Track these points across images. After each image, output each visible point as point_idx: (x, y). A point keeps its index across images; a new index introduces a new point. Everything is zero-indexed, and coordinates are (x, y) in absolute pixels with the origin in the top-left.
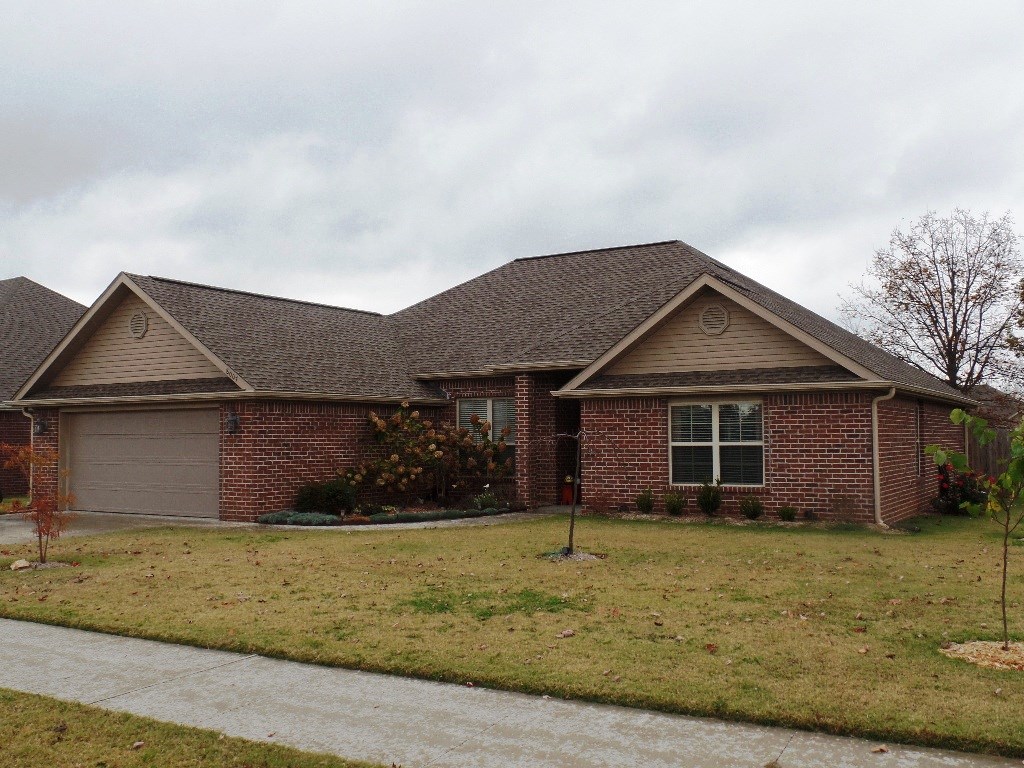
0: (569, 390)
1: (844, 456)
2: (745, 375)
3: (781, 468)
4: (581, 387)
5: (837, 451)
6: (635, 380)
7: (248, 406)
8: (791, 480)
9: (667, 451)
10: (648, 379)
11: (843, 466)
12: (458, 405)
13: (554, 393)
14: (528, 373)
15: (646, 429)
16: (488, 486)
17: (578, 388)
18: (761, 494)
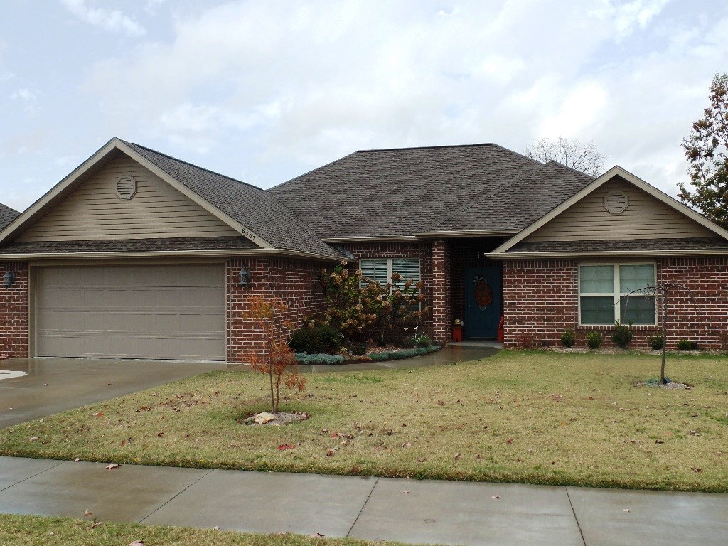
0: (500, 252)
1: (719, 303)
2: (645, 243)
3: (671, 312)
4: (509, 250)
5: (714, 299)
6: (554, 246)
7: (259, 262)
8: (678, 321)
9: (577, 300)
10: (564, 245)
11: (719, 310)
12: (360, 264)
13: (487, 255)
14: (443, 239)
15: (560, 283)
16: (416, 328)
17: (508, 251)
18: (655, 331)
